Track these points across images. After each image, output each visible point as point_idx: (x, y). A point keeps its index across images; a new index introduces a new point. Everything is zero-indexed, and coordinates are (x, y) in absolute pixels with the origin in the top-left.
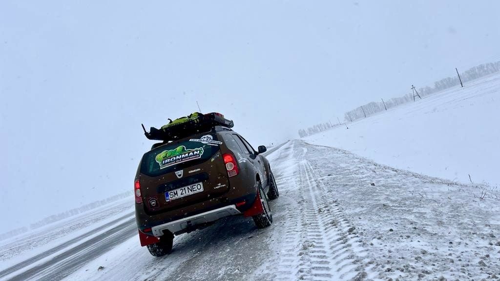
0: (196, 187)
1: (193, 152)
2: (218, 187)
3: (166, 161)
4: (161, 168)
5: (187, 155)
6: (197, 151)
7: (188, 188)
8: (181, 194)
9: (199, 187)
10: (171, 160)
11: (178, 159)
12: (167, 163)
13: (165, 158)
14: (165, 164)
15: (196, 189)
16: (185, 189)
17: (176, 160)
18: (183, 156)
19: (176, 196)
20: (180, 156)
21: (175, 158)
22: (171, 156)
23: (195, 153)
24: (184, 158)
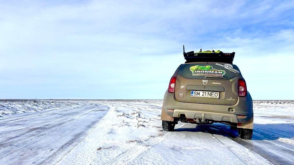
0: (214, 94)
1: (218, 72)
2: (229, 100)
3: (197, 72)
4: (193, 75)
5: (213, 72)
6: (221, 72)
7: (208, 93)
8: (202, 95)
9: (216, 95)
10: (201, 72)
11: (206, 73)
12: (198, 73)
13: (197, 70)
14: (196, 73)
15: (214, 95)
16: (206, 93)
17: (204, 73)
18: (210, 72)
19: (198, 95)
20: (208, 72)
21: (204, 72)
22: (202, 70)
23: (219, 72)
24: (210, 73)
